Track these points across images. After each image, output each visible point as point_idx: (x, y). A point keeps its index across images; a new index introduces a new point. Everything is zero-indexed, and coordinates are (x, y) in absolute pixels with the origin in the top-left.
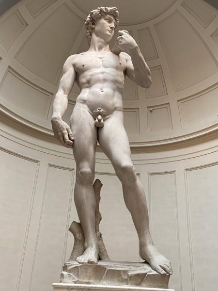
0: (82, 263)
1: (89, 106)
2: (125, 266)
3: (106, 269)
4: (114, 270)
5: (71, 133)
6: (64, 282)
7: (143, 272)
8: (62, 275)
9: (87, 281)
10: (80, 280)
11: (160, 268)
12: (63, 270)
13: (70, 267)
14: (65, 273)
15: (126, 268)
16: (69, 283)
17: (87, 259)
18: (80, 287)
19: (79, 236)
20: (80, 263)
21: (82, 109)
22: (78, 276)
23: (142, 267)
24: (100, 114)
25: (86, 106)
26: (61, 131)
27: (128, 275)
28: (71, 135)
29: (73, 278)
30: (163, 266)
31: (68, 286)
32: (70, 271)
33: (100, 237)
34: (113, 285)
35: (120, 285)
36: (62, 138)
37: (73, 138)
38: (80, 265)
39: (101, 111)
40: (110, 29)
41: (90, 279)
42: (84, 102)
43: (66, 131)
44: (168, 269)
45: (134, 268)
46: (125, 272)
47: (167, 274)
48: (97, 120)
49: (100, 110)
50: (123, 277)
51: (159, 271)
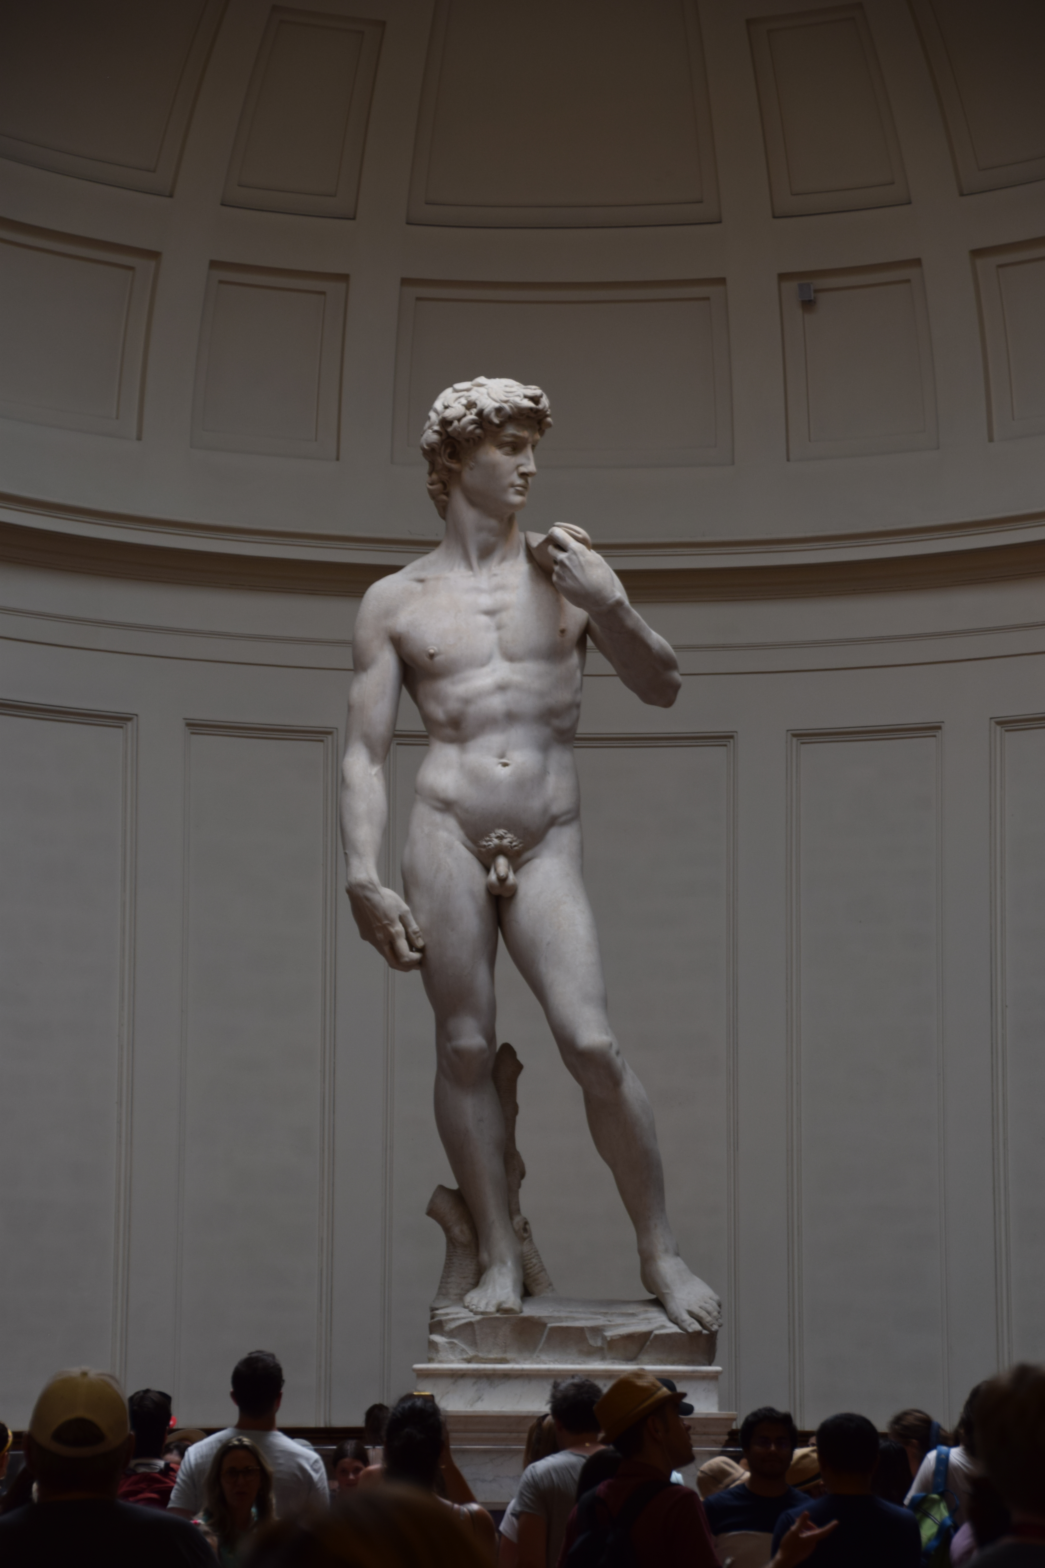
0: (482, 1313)
1: (464, 824)
2: (596, 1313)
3: (545, 1325)
4: (568, 1328)
5: (414, 926)
6: (440, 1362)
7: (643, 1328)
8: (433, 1345)
9: (499, 1356)
10: (481, 1355)
11: (686, 1317)
12: (431, 1332)
13: (453, 1325)
14: (437, 1338)
15: (600, 1321)
16: (452, 1362)
17: (494, 1302)
18: (484, 1370)
19: (460, 1231)
20: (476, 1313)
21: (443, 835)
22: (474, 1344)
23: (642, 1316)
24: (500, 851)
25: (451, 822)
26: (385, 929)
27: (604, 1338)
28: (415, 933)
29: (463, 1350)
30: (696, 1310)
31: (452, 1370)
32: (451, 1334)
33: (523, 1233)
34: (566, 1362)
35: (584, 1363)
36: (387, 948)
37: (420, 943)
38: (478, 1317)
39: (506, 842)
40: (519, 481)
41: (505, 1352)
42: (446, 806)
43: (399, 928)
44: (707, 1319)
45: (619, 1320)
46: (597, 1331)
47: (705, 1332)
48: (493, 877)
49: (501, 838)
50: (591, 1342)
51: (685, 1325)
